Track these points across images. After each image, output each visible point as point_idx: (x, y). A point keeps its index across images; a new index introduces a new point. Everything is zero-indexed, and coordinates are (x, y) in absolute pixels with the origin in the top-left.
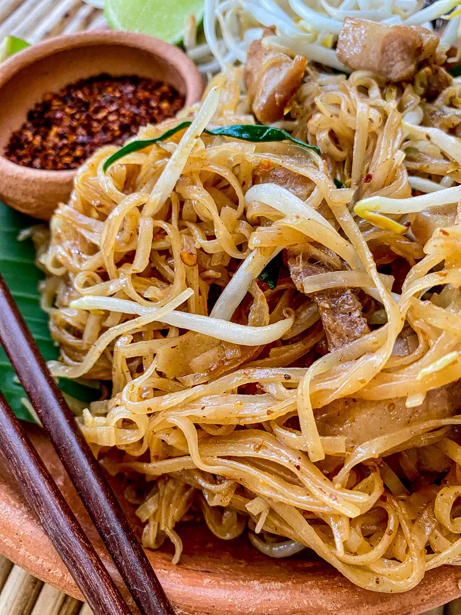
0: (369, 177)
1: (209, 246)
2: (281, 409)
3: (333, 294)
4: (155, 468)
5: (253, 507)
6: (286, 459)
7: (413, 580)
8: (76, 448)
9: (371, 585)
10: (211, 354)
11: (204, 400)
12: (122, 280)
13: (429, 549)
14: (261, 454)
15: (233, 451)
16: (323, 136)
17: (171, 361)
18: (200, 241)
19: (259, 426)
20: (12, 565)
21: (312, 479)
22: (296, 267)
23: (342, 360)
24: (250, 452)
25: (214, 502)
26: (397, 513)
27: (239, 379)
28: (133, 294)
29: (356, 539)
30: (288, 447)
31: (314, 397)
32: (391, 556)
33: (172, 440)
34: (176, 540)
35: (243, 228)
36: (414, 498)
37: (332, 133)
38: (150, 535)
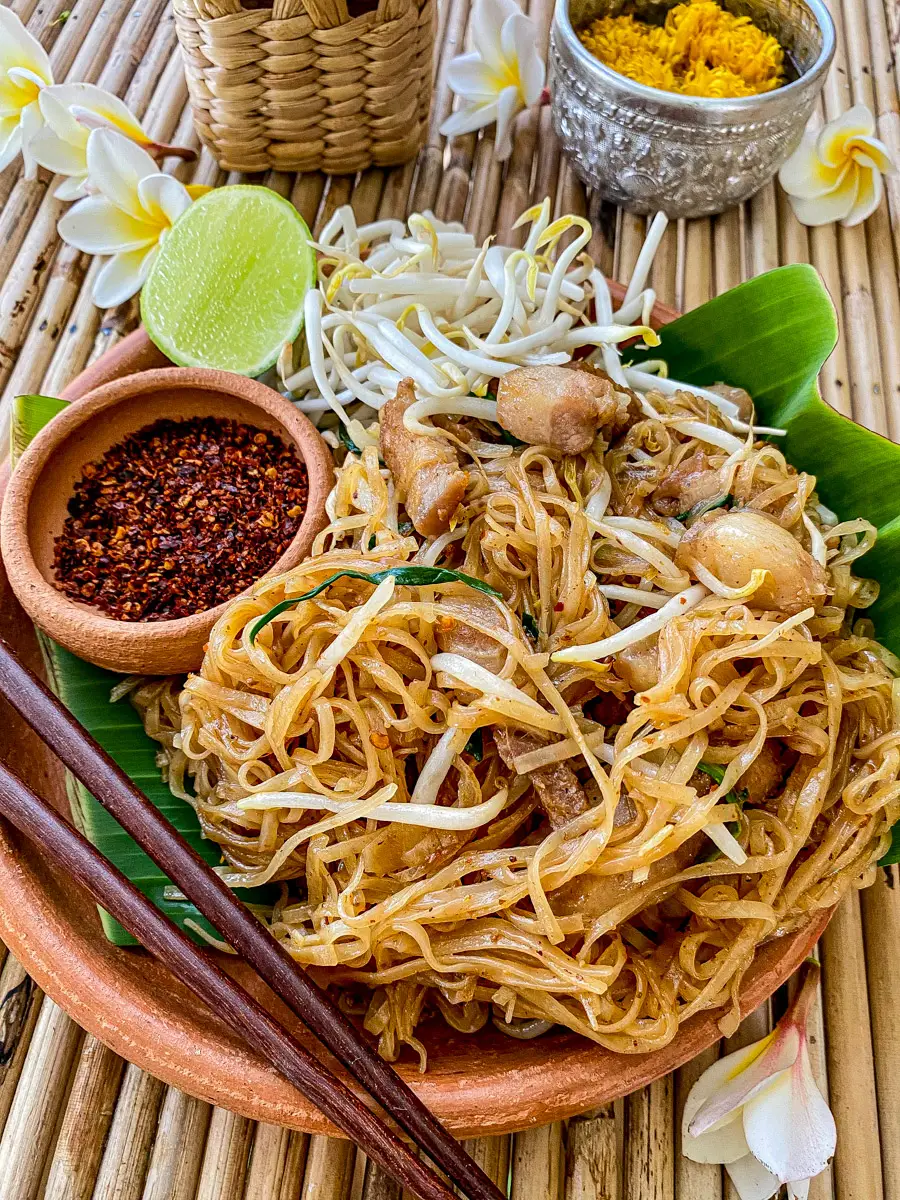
0: (560, 607)
1: (401, 725)
2: (513, 896)
3: (547, 771)
4: (384, 976)
5: (499, 997)
6: (526, 945)
7: (668, 1036)
8: (290, 975)
9: (630, 1049)
10: (425, 845)
11: (427, 898)
12: (302, 770)
13: (681, 1000)
14: (500, 944)
15: (469, 944)
16: (501, 557)
17: (378, 857)
18: (390, 720)
19: (494, 915)
20: (211, 1108)
21: (557, 962)
22: (504, 744)
23: (567, 838)
24: (488, 944)
25: (456, 1000)
26: (644, 972)
27: (459, 868)
28: (319, 787)
29: (609, 1008)
30: (526, 933)
31: (544, 881)
32: (645, 1016)
33: (401, 947)
34: (418, 1047)
35: (437, 701)
36: (660, 951)
37: (510, 549)
38: (387, 1048)
